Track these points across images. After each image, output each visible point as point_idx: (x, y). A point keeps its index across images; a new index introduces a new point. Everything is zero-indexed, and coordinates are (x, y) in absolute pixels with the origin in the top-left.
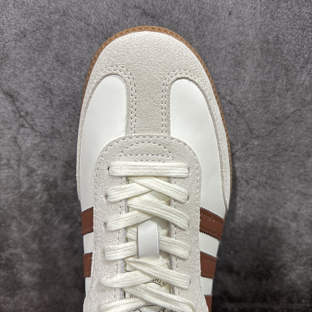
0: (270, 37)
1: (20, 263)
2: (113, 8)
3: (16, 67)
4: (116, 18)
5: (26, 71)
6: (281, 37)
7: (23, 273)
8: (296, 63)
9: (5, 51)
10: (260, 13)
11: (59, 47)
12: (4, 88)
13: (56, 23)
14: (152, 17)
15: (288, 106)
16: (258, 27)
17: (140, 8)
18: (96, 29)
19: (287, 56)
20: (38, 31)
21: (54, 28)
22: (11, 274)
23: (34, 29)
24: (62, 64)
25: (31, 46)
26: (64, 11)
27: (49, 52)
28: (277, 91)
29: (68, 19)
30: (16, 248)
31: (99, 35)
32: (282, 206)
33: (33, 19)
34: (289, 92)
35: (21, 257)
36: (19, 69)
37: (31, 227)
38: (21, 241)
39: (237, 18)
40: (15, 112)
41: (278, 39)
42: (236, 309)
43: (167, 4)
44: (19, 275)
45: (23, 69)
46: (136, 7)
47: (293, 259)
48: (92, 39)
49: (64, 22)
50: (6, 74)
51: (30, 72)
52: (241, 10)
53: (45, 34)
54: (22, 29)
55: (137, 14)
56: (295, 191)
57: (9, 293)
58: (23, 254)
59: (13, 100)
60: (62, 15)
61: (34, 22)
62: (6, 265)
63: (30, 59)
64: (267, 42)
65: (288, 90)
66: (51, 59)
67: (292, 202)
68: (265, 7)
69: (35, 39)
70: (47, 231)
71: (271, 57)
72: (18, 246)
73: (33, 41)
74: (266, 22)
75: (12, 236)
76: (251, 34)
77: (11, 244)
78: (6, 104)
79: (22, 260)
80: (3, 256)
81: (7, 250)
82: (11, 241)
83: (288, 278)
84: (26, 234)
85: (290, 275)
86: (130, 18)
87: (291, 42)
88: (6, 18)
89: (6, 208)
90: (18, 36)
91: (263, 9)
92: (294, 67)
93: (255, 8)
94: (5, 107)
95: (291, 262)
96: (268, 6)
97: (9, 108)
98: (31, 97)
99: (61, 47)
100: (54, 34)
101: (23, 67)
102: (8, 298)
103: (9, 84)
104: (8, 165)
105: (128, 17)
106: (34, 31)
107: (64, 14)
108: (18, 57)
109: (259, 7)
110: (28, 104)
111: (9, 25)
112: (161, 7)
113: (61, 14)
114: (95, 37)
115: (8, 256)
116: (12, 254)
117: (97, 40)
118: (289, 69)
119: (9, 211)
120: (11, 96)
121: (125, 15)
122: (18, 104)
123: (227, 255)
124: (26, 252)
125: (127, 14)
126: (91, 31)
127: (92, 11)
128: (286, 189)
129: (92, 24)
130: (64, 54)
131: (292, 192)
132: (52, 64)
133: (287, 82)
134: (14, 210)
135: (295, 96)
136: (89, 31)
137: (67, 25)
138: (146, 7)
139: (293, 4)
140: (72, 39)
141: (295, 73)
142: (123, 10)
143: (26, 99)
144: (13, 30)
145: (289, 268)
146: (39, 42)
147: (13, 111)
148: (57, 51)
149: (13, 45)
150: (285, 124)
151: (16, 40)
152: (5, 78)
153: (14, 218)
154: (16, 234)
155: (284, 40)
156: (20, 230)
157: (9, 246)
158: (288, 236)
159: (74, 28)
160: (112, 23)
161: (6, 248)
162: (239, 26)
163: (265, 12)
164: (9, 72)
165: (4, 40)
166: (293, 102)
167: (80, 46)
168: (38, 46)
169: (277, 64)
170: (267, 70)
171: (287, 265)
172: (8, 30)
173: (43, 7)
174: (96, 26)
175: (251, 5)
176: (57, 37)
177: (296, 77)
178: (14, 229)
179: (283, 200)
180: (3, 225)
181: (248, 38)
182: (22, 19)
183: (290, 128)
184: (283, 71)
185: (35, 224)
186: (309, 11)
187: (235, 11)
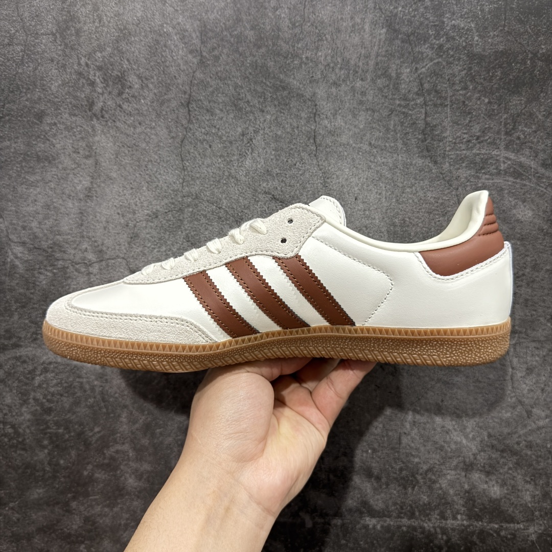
0: (397, 220)
1: (126, 462)
2: (244, 194)
3: (145, 246)
4: (246, 202)
5: (156, 250)
6: (407, 219)
7: (128, 475)
9: (136, 230)
10: (386, 198)
11: (189, 228)
12: (131, 266)
13: (188, 206)
14: (281, 202)
16: (384, 211)
17: (270, 194)
18: (227, 212)
20: (170, 213)
21: (186, 210)
22: (113, 477)
23: (167, 211)
24: (192, 244)
25: (162, 226)
26: (196, 194)
27: (180, 233)
29: (200, 202)
30: (123, 444)
31: (229, 218)
32: (422, 396)
33: (166, 201)
35: (128, 455)
36: (149, 248)
37: (143, 417)
38: (130, 434)
39: (363, 202)
41: (404, 222)
42: (379, 527)
43: (296, 191)
44: (123, 478)
45: (153, 248)
46: (266, 193)
47: (442, 461)
48: (223, 221)
49: (196, 205)
51: (159, 251)
52: (366, 196)
53: (177, 215)
54: (154, 210)
55: (266, 199)
56: (436, 379)
57: (108, 502)
58: (130, 451)
60: (194, 199)
61: (166, 204)
62: (108, 465)
63: (160, 239)
64: (394, 225)
66: (182, 239)
67: (433, 392)
68: (390, 193)
69: (166, 220)
70: (161, 422)
72: (126, 441)
73: (165, 221)
74: (392, 207)
75: (121, 429)
76: (377, 217)
77: (118, 438)
79: (129, 460)
80: (107, 455)
81: (112, 446)
82: (119, 435)
83: (438, 485)
84: (137, 426)
85: (440, 482)
86: (260, 203)
87: (417, 224)
88: (139, 199)
89: (117, 395)
90: (150, 216)
91: (388, 194)
93: (380, 194)
95: (439, 465)
96: (393, 192)
99: (192, 228)
100: (185, 216)
101: (153, 246)
102: (106, 510)
103: (137, 262)
105: (258, 201)
106: (166, 213)
107: (197, 197)
108: (148, 236)
109: (384, 193)
111: (142, 206)
112: (290, 192)
113: (194, 197)
114: (226, 220)
115: (113, 454)
116: (117, 452)
117: (228, 222)
119: (120, 399)
121: (255, 199)
123: (365, 455)
124: (134, 449)
125: (257, 199)
126: (222, 214)
127: (224, 196)
128: (426, 376)
129: (224, 207)
130: (195, 235)
131: (433, 380)
132: (182, 244)
134: (126, 397)
136: (220, 214)
137: (199, 208)
138: (276, 193)
139: (418, 189)
140: (203, 220)
142: (254, 195)
144: (145, 211)
145: (438, 473)
146: (170, 223)
148: (187, 232)
149: (144, 225)
151: (147, 221)
152: (133, 256)
153: (125, 406)
154: (125, 426)
155: (411, 223)
156: (130, 422)
157: (116, 442)
158: (433, 432)
159: (205, 211)
160: (243, 207)
161: (111, 444)
162: (365, 210)
163: (391, 196)
164: (138, 250)
165: (135, 220)
167: (211, 228)
168: (169, 227)
171: (435, 470)
172: (140, 211)
174: (227, 209)
175: (376, 191)
176: (189, 219)
178: (124, 420)
179: (423, 389)
180: (112, 415)
181: (374, 221)
182: (155, 201)
185: (148, 414)
186: (434, 196)
187: (361, 197)
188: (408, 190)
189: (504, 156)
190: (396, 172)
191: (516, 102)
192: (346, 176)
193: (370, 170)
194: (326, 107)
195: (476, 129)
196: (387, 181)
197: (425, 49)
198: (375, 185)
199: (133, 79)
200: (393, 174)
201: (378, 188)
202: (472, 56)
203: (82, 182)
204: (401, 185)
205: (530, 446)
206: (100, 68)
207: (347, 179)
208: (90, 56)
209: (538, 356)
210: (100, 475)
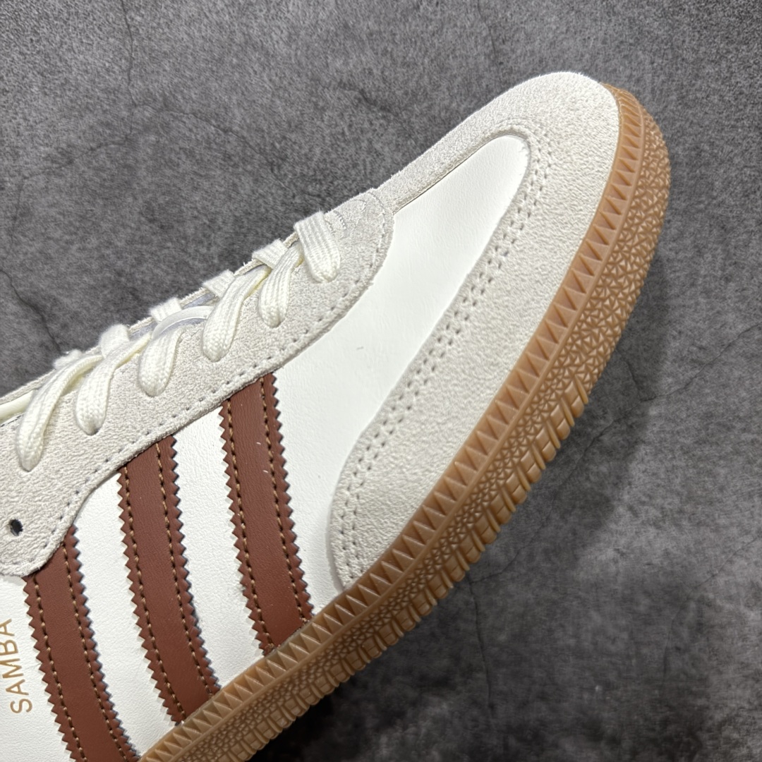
8: (747, 211)
15: (731, 317)
19: (724, 196)
28: (700, 281)
34: (731, 284)
40: (47, 348)
50: (26, 254)
59: (43, 319)
65: (727, 280)
71: (683, 197)
78: (25, 329)
92: (741, 221)
94: (23, 334)
97: (34, 338)
98: (88, 310)
110: (79, 328)
118: (729, 226)
120: (36, 308)
122: (54, 327)
133: (724, 259)
135: (746, 293)
141: (745, 236)
143: (75, 316)
147: (42, 345)
150: (724, 364)
166: (743, 307)
169: (700, 216)
170: (674, 231)
173: (115, 91)
177: (746, 246)
183: (737, 373)
184: (715, 232)
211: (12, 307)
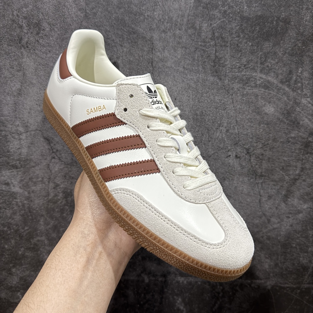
0: (198, 112)
1: (43, 247)
6: (204, 112)
7: (44, 254)
8: (213, 126)
10: (192, 99)
12: (44, 135)
15: (210, 150)
16: (191, 106)
19: (208, 123)
22: (36, 255)
28: (203, 141)
30: (42, 236)
34: (210, 142)
35: (44, 243)
37: (53, 222)
38: (45, 231)
39: (180, 101)
40: (50, 150)
41: (202, 113)
42: (185, 282)
44: (42, 256)
50: (47, 127)
52: (181, 98)
57: (33, 269)
58: (46, 240)
59: (49, 143)
62: (33, 248)
64: (197, 115)
65: (209, 141)
68: (194, 96)
70: (63, 224)
71: (199, 123)
72: (43, 235)
74: (195, 104)
75: (40, 228)
76: (187, 110)
77: (39, 233)
78: (45, 145)
79: (45, 245)
80: (32, 242)
81: (35, 237)
82: (39, 231)
84: (49, 226)
87: (210, 115)
89: (37, 209)
91: (193, 97)
92: (212, 128)
93: (189, 97)
94: (44, 146)
97: (47, 147)
98: (61, 141)
102: (32, 273)
103: (48, 133)
104: (42, 181)
109: (191, 96)
110: (58, 145)
115: (36, 242)
116: (38, 241)
118: (209, 129)
119: (39, 211)
120: (48, 140)
122: (52, 145)
124: (48, 239)
133: (208, 137)
134: (43, 210)
135: (214, 144)
139: (210, 95)
141: (213, 132)
143: (57, 142)
147: (48, 149)
150: (209, 161)
152: (45, 130)
153: (42, 215)
154: (42, 227)
155: (206, 114)
156: (45, 224)
157: (37, 235)
161: (35, 236)
162: (180, 106)
163: (195, 98)
164: (48, 126)
166: (213, 148)
169: (203, 127)
170: (197, 130)
175: (187, 95)
177: (213, 134)
178: (42, 223)
180: (35, 220)
181: (185, 112)
183: (212, 163)
184: (206, 130)
185: (56, 220)
186: (219, 98)
187: (178, 98)
188: (205, 95)
189: (260, 76)
190: (198, 84)
191: (267, 46)
192: (170, 86)
193: (184, 83)
194: (159, 45)
195: (244, 60)
196: (193, 90)
197: (216, 13)
198: (186, 91)
199: (45, 25)
200: (197, 85)
201: (188, 93)
202: (243, 18)
203: (16, 86)
204: (201, 92)
205: (269, 238)
206: (25, 18)
207: (170, 88)
208: (19, 10)
209: (275, 189)
210: (28, 254)
211: (42, 139)
